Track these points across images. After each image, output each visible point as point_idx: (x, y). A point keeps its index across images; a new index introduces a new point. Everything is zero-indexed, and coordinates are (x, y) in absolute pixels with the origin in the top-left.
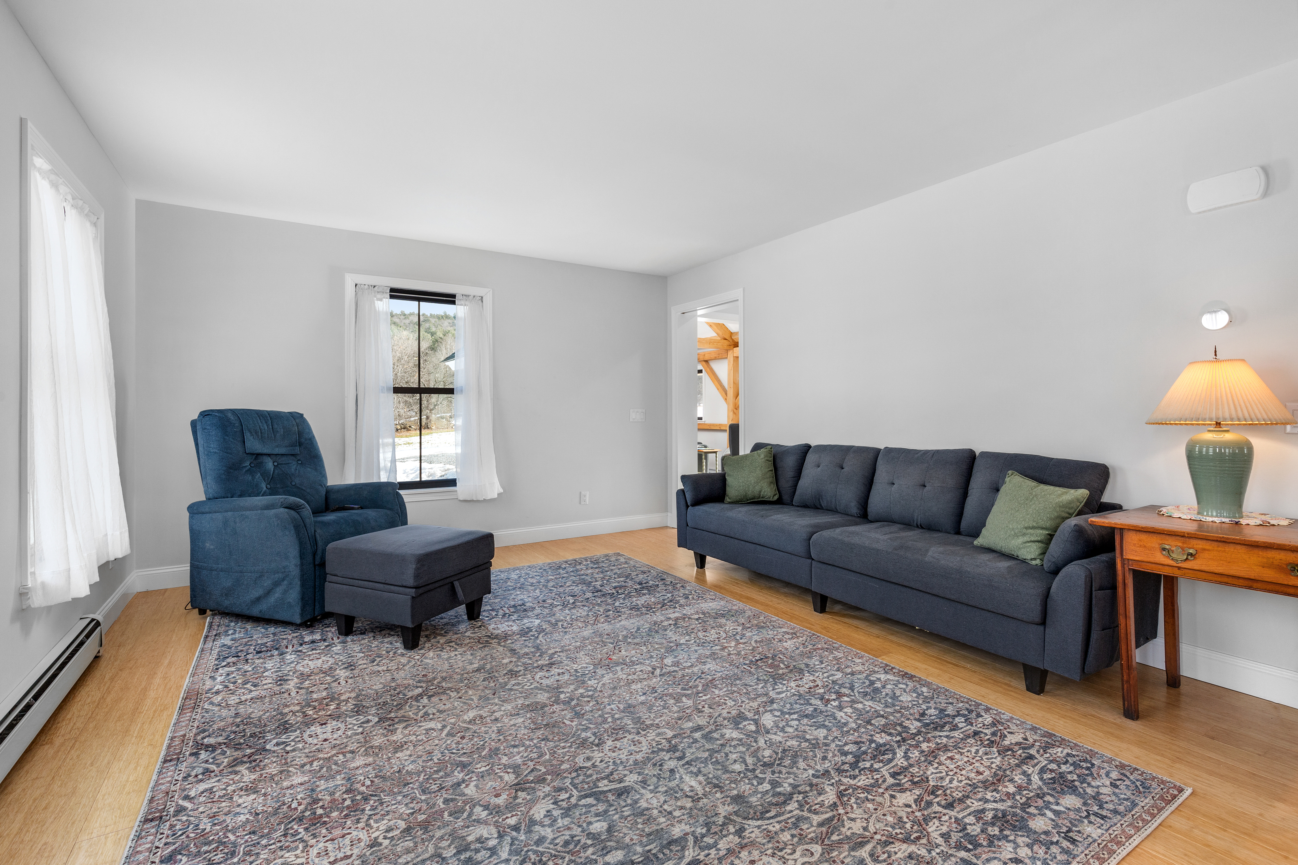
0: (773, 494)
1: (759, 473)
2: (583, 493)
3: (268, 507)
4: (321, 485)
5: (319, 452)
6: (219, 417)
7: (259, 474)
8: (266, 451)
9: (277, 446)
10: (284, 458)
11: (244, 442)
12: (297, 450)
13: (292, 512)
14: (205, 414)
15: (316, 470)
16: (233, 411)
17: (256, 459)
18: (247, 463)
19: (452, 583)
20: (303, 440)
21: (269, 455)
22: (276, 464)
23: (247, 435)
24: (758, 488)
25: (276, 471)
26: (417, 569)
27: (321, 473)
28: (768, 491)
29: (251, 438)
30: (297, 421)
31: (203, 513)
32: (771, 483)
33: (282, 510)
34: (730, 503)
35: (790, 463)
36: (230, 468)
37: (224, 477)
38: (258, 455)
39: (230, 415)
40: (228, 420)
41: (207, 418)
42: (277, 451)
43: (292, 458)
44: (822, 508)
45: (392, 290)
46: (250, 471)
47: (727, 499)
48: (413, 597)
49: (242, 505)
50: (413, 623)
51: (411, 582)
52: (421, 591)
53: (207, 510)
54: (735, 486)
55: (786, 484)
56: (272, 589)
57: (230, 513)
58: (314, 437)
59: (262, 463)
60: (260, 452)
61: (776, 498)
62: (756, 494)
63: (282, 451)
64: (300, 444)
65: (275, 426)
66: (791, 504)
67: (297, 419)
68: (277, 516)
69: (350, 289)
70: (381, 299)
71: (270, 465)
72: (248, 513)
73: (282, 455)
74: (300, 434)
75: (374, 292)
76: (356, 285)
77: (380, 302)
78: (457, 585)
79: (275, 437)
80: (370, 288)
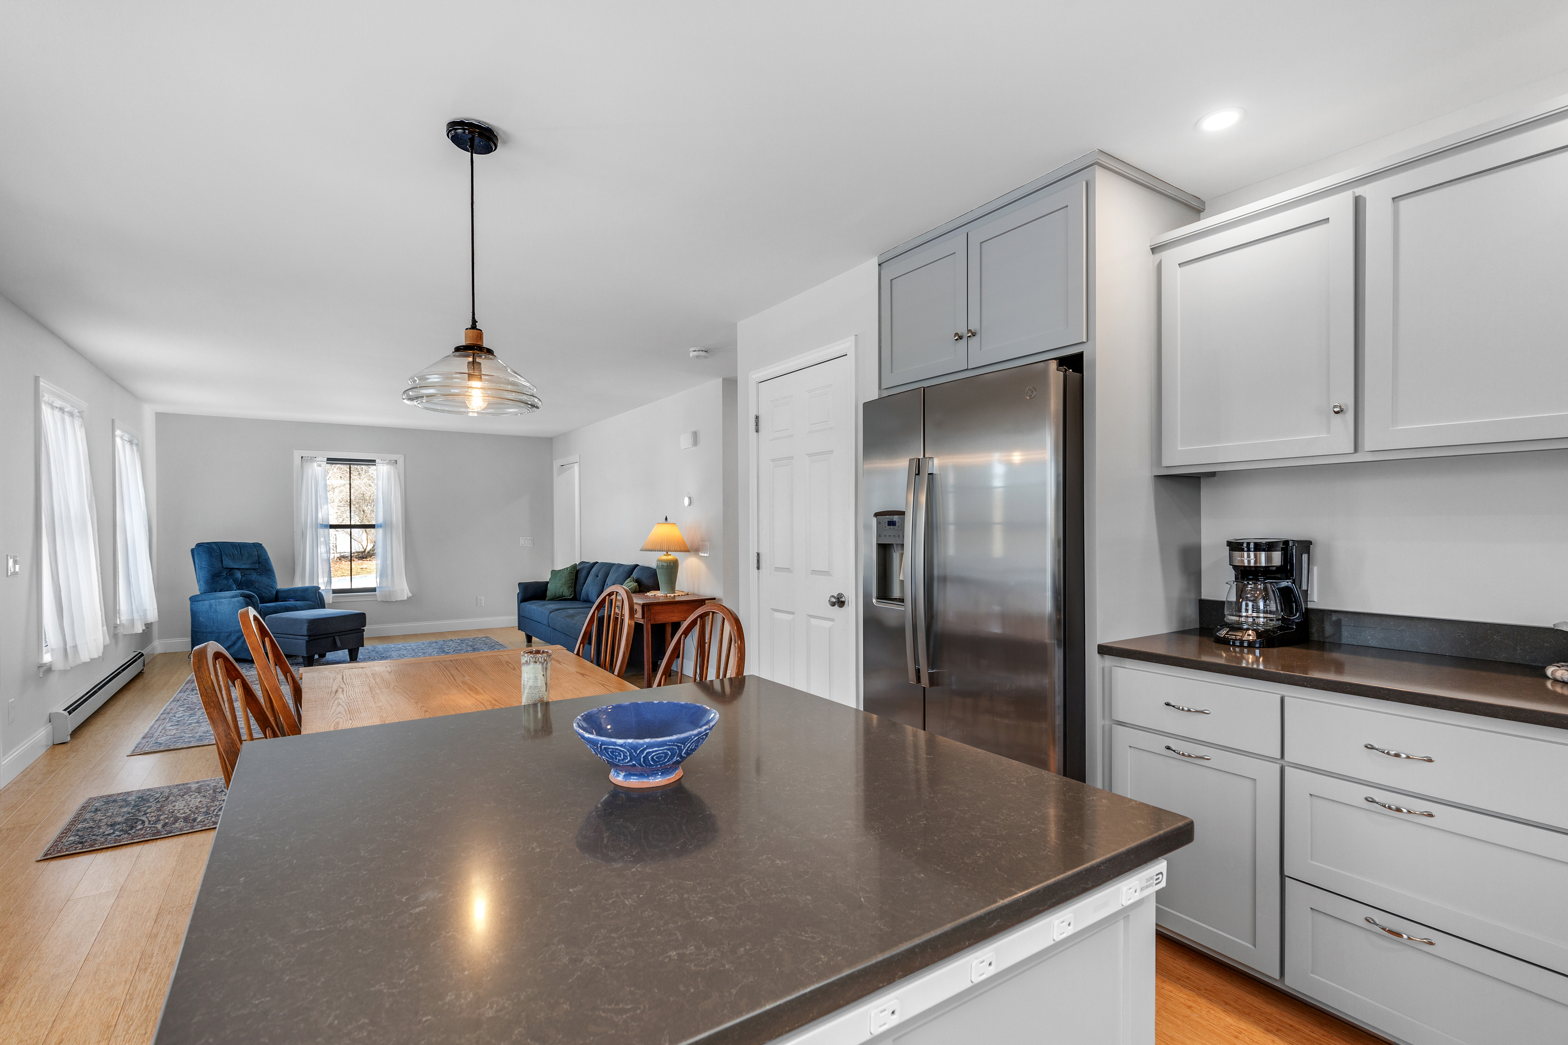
0: (570, 594)
1: (563, 580)
2: (479, 598)
3: (233, 597)
4: (272, 588)
5: (272, 567)
6: (207, 547)
7: (231, 579)
8: (236, 567)
9: (244, 564)
10: (248, 571)
11: (222, 561)
12: (257, 566)
13: (247, 599)
14: (199, 545)
15: (270, 578)
16: (215, 543)
17: (229, 571)
18: (225, 574)
19: (334, 637)
20: (261, 560)
21: (238, 569)
22: (243, 574)
23: (224, 557)
24: (561, 590)
25: (243, 579)
26: (308, 626)
27: (273, 581)
28: (567, 592)
29: (227, 559)
30: (257, 548)
31: (198, 601)
32: (570, 587)
33: (241, 598)
34: (548, 600)
35: (584, 573)
36: (214, 576)
37: (210, 581)
38: (231, 569)
39: (214, 545)
40: (213, 549)
41: (200, 548)
42: (243, 567)
43: (253, 571)
44: (589, 602)
45: (328, 459)
46: (226, 578)
47: (547, 599)
48: (307, 641)
49: (219, 596)
50: (307, 654)
51: (305, 633)
52: (312, 638)
53: (200, 599)
54: (551, 590)
55: (578, 588)
56: (236, 641)
57: (213, 601)
58: (269, 558)
59: (233, 573)
60: (232, 567)
61: (571, 596)
62: (561, 593)
63: (247, 566)
64: (259, 563)
65: (242, 552)
66: (580, 600)
67: (258, 546)
68: (238, 601)
69: (297, 460)
70: (320, 466)
71: (238, 575)
72: (223, 600)
73: (247, 569)
74: (259, 557)
75: (315, 461)
76: (302, 457)
77: (319, 468)
78: (337, 638)
79: (242, 558)
80: (312, 459)
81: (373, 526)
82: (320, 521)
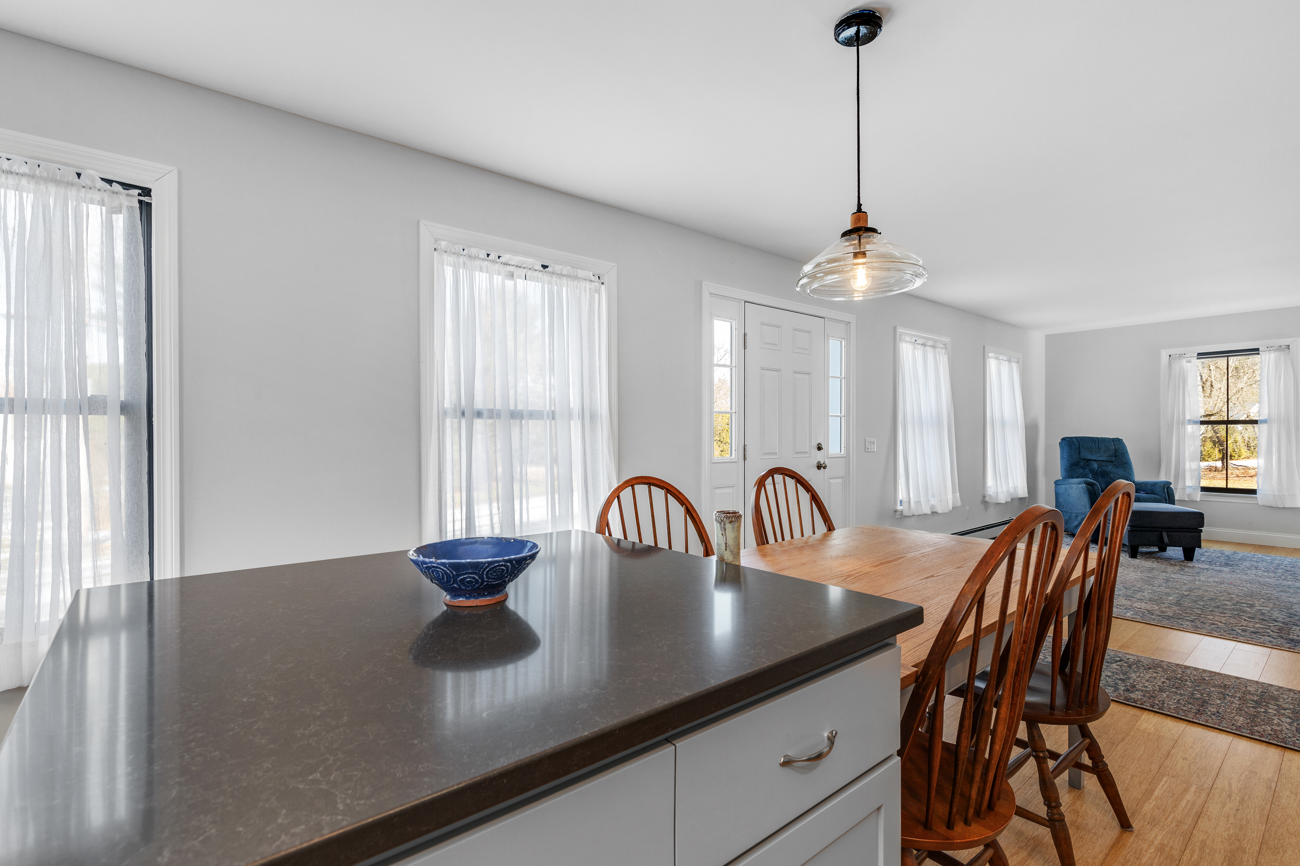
3: (1079, 483)
5: (1130, 460)
6: (1069, 441)
7: (1088, 470)
8: (1093, 458)
9: (1101, 456)
10: (1104, 463)
11: (1080, 453)
12: (1113, 459)
13: (1089, 487)
14: (1063, 439)
15: (1125, 470)
16: (1076, 438)
17: (1087, 462)
18: (1082, 464)
19: (1161, 532)
20: (1119, 454)
21: (1095, 461)
22: (1099, 465)
23: (1082, 450)
25: (1099, 469)
27: (1130, 473)
29: (1084, 451)
30: (1115, 443)
31: (1059, 485)
33: (1084, 485)
36: (1071, 465)
37: (1068, 469)
38: (1088, 460)
39: (1075, 440)
40: (1073, 442)
41: (1063, 441)
42: (1100, 459)
43: (1110, 463)
45: (1199, 354)
46: (1083, 468)
48: (1130, 530)
49: (1072, 481)
50: (1131, 545)
52: (1134, 529)
53: (1061, 483)
57: (1068, 485)
58: (1127, 452)
59: (1090, 464)
60: (1090, 458)
63: (1104, 459)
64: (1116, 456)
65: (1101, 445)
67: (1118, 441)
68: (1082, 487)
69: (1164, 359)
70: (1190, 362)
71: (1095, 465)
72: (1073, 486)
73: (1104, 461)
74: (1116, 450)
75: (1184, 357)
76: (1170, 356)
77: (1188, 364)
78: (1165, 535)
79: (1099, 451)
80: (1181, 356)
81: (1255, 422)
82: (1188, 417)
